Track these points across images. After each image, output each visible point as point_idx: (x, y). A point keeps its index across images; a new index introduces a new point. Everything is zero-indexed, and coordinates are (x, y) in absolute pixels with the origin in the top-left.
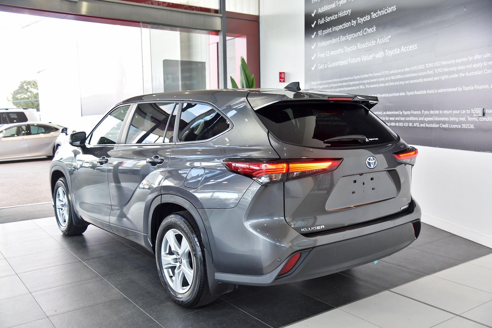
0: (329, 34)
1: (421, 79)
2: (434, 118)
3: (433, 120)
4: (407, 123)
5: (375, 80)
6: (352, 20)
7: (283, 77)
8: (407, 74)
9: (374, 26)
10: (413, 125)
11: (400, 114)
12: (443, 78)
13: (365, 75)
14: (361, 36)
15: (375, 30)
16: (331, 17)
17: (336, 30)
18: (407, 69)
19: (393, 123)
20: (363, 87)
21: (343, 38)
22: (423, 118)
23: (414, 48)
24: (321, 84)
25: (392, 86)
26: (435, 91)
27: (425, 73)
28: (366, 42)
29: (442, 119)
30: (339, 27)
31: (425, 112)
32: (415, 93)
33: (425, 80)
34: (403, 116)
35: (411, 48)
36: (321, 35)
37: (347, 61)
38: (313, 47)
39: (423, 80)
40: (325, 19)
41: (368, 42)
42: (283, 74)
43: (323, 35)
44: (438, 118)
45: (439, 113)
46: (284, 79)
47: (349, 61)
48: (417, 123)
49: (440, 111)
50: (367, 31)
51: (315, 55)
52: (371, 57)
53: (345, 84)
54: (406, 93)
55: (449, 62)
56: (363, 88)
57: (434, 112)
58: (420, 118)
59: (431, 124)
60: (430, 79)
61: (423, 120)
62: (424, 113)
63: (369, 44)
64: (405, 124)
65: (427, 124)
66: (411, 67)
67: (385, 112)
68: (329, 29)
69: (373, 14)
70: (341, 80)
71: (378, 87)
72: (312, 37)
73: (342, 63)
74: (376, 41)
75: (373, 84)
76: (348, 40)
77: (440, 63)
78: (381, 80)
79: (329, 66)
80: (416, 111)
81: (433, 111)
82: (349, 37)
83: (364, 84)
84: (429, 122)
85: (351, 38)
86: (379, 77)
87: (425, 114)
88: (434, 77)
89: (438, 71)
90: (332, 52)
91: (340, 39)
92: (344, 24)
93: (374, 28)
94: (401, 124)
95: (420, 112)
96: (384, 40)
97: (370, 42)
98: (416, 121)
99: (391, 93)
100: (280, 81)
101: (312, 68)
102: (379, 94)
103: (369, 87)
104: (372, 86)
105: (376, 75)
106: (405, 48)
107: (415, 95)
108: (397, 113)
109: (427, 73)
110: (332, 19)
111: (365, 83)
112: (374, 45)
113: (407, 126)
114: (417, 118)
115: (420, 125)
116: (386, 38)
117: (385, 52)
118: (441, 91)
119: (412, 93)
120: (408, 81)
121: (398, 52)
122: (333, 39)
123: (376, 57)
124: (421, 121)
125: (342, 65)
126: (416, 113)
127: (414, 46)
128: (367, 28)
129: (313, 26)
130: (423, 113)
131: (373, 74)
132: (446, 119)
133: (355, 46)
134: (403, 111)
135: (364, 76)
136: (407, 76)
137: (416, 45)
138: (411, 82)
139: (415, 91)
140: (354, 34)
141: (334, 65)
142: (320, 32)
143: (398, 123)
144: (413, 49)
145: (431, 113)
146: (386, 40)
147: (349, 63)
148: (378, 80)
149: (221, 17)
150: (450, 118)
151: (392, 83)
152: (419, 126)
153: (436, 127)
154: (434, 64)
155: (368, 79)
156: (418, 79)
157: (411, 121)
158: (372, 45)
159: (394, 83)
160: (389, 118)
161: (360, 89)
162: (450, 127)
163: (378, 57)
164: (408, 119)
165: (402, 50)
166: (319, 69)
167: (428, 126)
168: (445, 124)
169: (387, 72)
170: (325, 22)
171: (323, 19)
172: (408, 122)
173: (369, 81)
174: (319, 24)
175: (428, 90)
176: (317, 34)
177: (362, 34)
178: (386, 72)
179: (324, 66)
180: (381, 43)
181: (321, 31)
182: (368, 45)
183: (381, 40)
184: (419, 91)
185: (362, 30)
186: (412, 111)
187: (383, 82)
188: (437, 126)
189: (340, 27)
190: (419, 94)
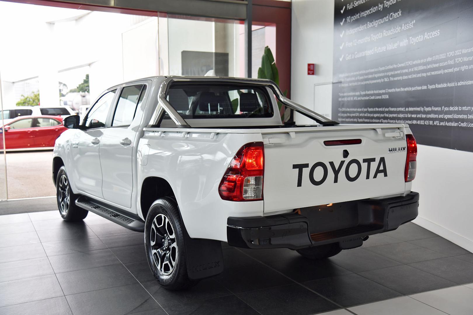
0: (357, 21)
1: (442, 70)
2: (453, 115)
3: (452, 118)
4: (427, 121)
5: (399, 72)
6: (379, 4)
7: (312, 68)
8: (429, 65)
9: (400, 10)
10: (433, 123)
11: (421, 110)
12: (463, 68)
13: (390, 66)
14: (387, 21)
15: (400, 14)
16: (359, 1)
17: (364, 16)
18: (429, 59)
19: (414, 121)
20: (387, 79)
21: (370, 25)
22: (443, 115)
23: (436, 33)
24: (348, 77)
25: (414, 78)
26: (455, 84)
27: (446, 64)
28: (391, 29)
29: (461, 116)
30: (366, 13)
31: (445, 109)
32: (436, 86)
33: (446, 71)
34: (425, 113)
35: (434, 34)
36: (349, 21)
37: (373, 50)
38: (341, 36)
39: (444, 72)
40: (353, 4)
41: (393, 29)
42: (312, 66)
43: (351, 22)
44: (457, 115)
45: (458, 109)
46: (313, 71)
47: (375, 50)
48: (437, 121)
49: (459, 107)
50: (393, 15)
51: (343, 44)
52: (395, 46)
53: (370, 76)
54: (427, 87)
55: (469, 50)
56: (387, 81)
57: (454, 109)
58: (439, 115)
59: (450, 123)
60: (450, 70)
61: (443, 117)
63: (394, 30)
64: (426, 122)
65: (446, 122)
66: (433, 57)
67: (408, 108)
68: (357, 15)
70: (367, 71)
71: (401, 79)
72: (340, 24)
73: (369, 53)
74: (401, 27)
75: (397, 77)
76: (374, 26)
77: (460, 51)
78: (404, 71)
79: (356, 56)
80: (437, 107)
81: (453, 107)
82: (376, 23)
83: (388, 77)
84: (449, 120)
85: (378, 25)
86: (403, 68)
87: (445, 111)
88: (454, 68)
89: (458, 61)
90: (360, 40)
91: (367, 25)
92: (372, 9)
93: (400, 12)
94: (422, 122)
95: (440, 108)
96: (408, 25)
97: (396, 28)
98: (436, 119)
99: (414, 87)
100: (309, 74)
101: (340, 59)
102: (403, 88)
103: (393, 80)
104: (396, 79)
105: (400, 65)
106: (428, 35)
107: (436, 89)
108: (418, 109)
109: (448, 63)
110: (360, 4)
111: (390, 75)
112: (399, 31)
113: (428, 124)
114: (438, 115)
115: (440, 123)
116: (411, 23)
117: (408, 39)
118: (460, 84)
119: (433, 87)
120: (430, 73)
121: (422, 39)
122: (360, 26)
123: (401, 46)
124: (441, 118)
125: (368, 55)
126: (436, 109)
127: (437, 32)
128: (393, 13)
129: (342, 12)
130: (443, 109)
131: (397, 65)
132: (465, 117)
133: (381, 34)
134: (425, 107)
135: (388, 67)
136: (429, 67)
137: (439, 30)
138: (433, 73)
139: (437, 84)
140: (380, 20)
141: (360, 55)
142: (348, 18)
143: (419, 121)
144: (436, 36)
145: (450, 110)
146: (411, 25)
147: (375, 52)
148: (401, 72)
149: (247, 4)
150: (469, 116)
151: (414, 75)
152: (439, 125)
153: (454, 126)
154: (455, 53)
155: (392, 71)
156: (439, 71)
157: (432, 119)
158: (397, 31)
159: (416, 75)
160: (411, 115)
161: (384, 82)
162: (468, 126)
163: (402, 45)
164: (429, 116)
165: (425, 37)
166: (347, 59)
167: (448, 125)
168: (464, 123)
169: (411, 63)
170: (353, 6)
171: (352, 3)
172: (430, 119)
173: (393, 73)
174: (347, 9)
175: (448, 83)
176: (346, 21)
177: (388, 20)
178: (409, 63)
179: (351, 57)
180: (405, 29)
181: (350, 17)
182: (393, 32)
183: (406, 26)
184: (440, 84)
185: (388, 15)
186: (432, 107)
187: (406, 74)
188: (456, 124)
189: (368, 12)
190: (440, 88)
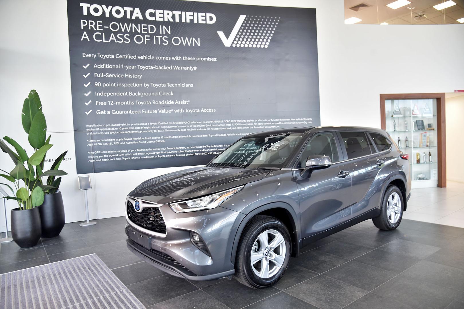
0: (111, 88)
1: (221, 128)
4: (211, 152)
5: (175, 127)
6: (144, 83)
8: (208, 125)
10: (217, 153)
11: (204, 147)
12: (239, 128)
13: (165, 123)
15: (172, 94)
16: (114, 75)
17: (122, 86)
18: (208, 122)
19: (197, 153)
21: (132, 94)
24: (101, 127)
26: (233, 135)
28: (163, 101)
30: (126, 85)
31: (227, 146)
33: (224, 129)
34: (207, 148)
36: (100, 86)
37: (140, 111)
38: (86, 95)
40: (105, 75)
41: (165, 101)
43: (103, 87)
47: (143, 111)
50: (163, 93)
51: (90, 102)
52: (169, 111)
53: (138, 128)
54: (209, 136)
55: (242, 121)
56: (162, 131)
58: (222, 149)
60: (228, 128)
62: (225, 146)
64: (209, 153)
66: (212, 121)
67: (189, 147)
68: (112, 84)
69: (169, 84)
70: (133, 125)
72: (85, 86)
73: (133, 112)
74: (175, 102)
75: (174, 129)
76: (139, 96)
77: (235, 121)
78: (182, 127)
79: (114, 113)
82: (142, 94)
83: (163, 129)
85: (144, 96)
88: (231, 127)
89: (234, 125)
90: (117, 102)
91: (128, 94)
92: (134, 84)
94: (205, 154)
97: (168, 101)
99: (194, 135)
101: (86, 113)
102: (181, 136)
103: (169, 131)
105: (177, 123)
106: (204, 110)
108: (200, 147)
109: (225, 125)
110: (115, 77)
111: (165, 128)
112: (172, 104)
113: (212, 154)
114: (220, 149)
116: (185, 101)
117: (184, 109)
118: (237, 134)
119: (214, 135)
120: (210, 129)
121: (198, 111)
122: (118, 92)
123: (175, 112)
126: (219, 146)
129: (85, 76)
131: (173, 123)
133: (150, 102)
134: (207, 146)
135: (163, 123)
137: (215, 109)
138: (213, 129)
139: (217, 134)
140: (147, 93)
141: (121, 112)
142: (97, 84)
143: (202, 153)
144: (212, 111)
147: (143, 113)
148: (178, 127)
151: (194, 129)
154: (230, 121)
156: (218, 128)
157: (215, 151)
158: (170, 103)
159: (196, 129)
160: (192, 151)
161: (158, 132)
163: (177, 112)
164: (212, 150)
165: (202, 111)
166: (98, 114)
169: (189, 122)
171: (102, 74)
173: (168, 127)
174: (95, 76)
175: (227, 134)
176: (93, 84)
177: (157, 95)
178: (187, 122)
179: (107, 112)
180: (179, 104)
181: (100, 83)
182: (165, 103)
183: (180, 102)
184: (220, 134)
185: (157, 92)
186: (215, 145)
187: (184, 128)
189: (129, 85)
190: (221, 136)
